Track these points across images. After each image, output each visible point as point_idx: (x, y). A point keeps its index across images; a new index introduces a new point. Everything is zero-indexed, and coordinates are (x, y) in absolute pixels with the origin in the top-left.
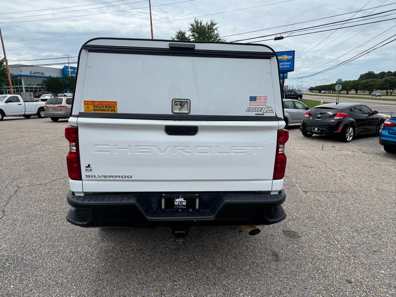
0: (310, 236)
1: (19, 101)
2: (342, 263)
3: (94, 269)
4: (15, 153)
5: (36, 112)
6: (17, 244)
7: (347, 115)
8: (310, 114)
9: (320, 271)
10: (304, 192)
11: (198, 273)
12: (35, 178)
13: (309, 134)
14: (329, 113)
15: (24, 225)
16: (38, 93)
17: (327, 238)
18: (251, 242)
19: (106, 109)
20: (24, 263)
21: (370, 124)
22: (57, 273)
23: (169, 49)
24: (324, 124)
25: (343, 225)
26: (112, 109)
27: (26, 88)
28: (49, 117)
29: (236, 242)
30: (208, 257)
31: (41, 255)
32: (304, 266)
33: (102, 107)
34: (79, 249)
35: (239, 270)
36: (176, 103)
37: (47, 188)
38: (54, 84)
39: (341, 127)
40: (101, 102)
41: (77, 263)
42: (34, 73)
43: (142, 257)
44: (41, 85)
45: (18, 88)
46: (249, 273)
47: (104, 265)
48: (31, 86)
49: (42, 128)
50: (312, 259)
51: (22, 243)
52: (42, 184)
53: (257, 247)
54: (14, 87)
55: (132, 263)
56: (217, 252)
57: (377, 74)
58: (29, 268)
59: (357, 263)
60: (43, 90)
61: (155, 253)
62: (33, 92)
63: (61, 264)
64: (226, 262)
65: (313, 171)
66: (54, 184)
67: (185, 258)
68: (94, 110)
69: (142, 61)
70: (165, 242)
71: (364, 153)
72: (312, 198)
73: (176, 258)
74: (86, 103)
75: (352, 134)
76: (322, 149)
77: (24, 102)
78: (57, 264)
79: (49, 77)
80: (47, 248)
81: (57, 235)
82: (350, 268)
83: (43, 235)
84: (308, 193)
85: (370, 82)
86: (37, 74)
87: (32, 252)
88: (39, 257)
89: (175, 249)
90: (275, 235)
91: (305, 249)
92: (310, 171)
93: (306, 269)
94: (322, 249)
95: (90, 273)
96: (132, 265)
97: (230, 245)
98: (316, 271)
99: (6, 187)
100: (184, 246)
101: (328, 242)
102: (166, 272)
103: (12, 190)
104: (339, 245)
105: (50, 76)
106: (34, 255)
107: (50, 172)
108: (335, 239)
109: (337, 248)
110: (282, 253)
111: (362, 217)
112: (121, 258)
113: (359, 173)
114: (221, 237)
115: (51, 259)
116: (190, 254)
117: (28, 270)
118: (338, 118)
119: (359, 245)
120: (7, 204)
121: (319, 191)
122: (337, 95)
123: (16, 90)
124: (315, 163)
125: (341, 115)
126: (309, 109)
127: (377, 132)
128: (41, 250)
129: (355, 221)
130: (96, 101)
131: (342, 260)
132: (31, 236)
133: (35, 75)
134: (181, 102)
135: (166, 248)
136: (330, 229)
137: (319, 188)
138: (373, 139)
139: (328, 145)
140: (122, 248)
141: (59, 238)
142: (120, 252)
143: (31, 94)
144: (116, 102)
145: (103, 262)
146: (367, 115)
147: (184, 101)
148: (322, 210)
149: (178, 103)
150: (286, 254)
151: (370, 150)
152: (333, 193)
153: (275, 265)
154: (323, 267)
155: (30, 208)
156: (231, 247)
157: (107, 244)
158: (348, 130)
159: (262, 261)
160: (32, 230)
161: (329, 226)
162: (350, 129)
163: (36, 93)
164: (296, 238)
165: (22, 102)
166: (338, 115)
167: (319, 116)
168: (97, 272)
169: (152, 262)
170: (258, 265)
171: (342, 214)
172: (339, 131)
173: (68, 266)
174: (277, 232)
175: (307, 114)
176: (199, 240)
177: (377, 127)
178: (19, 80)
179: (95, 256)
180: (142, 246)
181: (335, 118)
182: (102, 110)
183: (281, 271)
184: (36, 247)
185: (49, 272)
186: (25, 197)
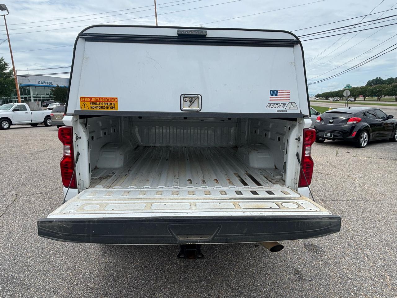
0: (336, 251)
1: (26, 110)
2: (377, 284)
3: (93, 290)
4: (18, 161)
5: (43, 121)
6: (8, 260)
7: (361, 120)
8: (321, 119)
9: (352, 294)
10: (322, 201)
11: (211, 296)
12: (36, 186)
13: (321, 140)
14: (342, 117)
15: (19, 238)
16: (46, 102)
17: (355, 253)
18: (269, 257)
19: (106, 106)
20: (14, 282)
21: (384, 129)
22: (50, 294)
23: (176, 37)
24: (337, 129)
25: (371, 238)
26: (112, 106)
27: (34, 97)
28: (55, 125)
29: (253, 258)
30: (221, 276)
31: (34, 273)
32: (333, 287)
33: (101, 104)
34: (77, 266)
35: (258, 292)
36: (185, 99)
37: (47, 197)
38: (61, 93)
39: (355, 133)
40: (100, 98)
41: (73, 282)
42: (42, 83)
43: (147, 276)
44: (49, 95)
45: (26, 98)
46: (269, 295)
47: (104, 285)
48: (39, 96)
49: (47, 136)
50: (341, 278)
51: (15, 258)
52: (42, 193)
53: (276, 263)
54: (23, 96)
55: (135, 283)
56: (232, 270)
57: (385, 80)
58: (20, 288)
59: (395, 284)
60: (51, 100)
61: (161, 270)
62: (41, 101)
63: (56, 283)
64: (242, 282)
65: (330, 178)
66: (55, 193)
67: (196, 277)
68: (91, 107)
69: (146, 51)
70: (173, 257)
71: (382, 159)
72: (332, 208)
73: (185, 277)
74: (83, 100)
75: (367, 139)
76: (336, 155)
77: (31, 110)
78: (51, 283)
79: (57, 87)
80: (41, 264)
81: (54, 249)
82: (388, 290)
83: (38, 250)
84: (327, 202)
85: (378, 89)
86: (45, 83)
87: (24, 270)
88: (32, 274)
89: (184, 267)
90: (295, 250)
91: (332, 266)
92: (326, 178)
93: (335, 291)
94: (351, 266)
95: (87, 294)
96: (136, 285)
97: (246, 262)
98: (348, 294)
99: (4, 196)
100: (194, 262)
101: (357, 259)
102: (174, 293)
103: (10, 199)
104: (370, 262)
105: (58, 85)
106: (27, 272)
107: (52, 180)
108: (364, 255)
109: (369, 265)
110: (306, 272)
111: (391, 229)
112: (123, 277)
113: (380, 180)
114: (235, 251)
115: (45, 278)
116: (201, 272)
117: (18, 291)
118: (351, 122)
119: (394, 263)
120: (3, 214)
121: (339, 200)
122: (345, 101)
123: (25, 100)
124: (331, 170)
125: (354, 120)
126: (320, 114)
127: (392, 137)
128: (35, 267)
129: (384, 233)
130: (94, 98)
131: (377, 280)
132: (25, 250)
133: (43, 85)
134: (191, 98)
135: (174, 265)
136: (356, 242)
137: (338, 196)
138: (388, 145)
139: (343, 151)
140: (125, 264)
141: (56, 253)
142: (123, 269)
143: (38, 103)
144: (117, 98)
145: (103, 281)
146: (382, 120)
147: (194, 97)
148: (344, 221)
149: (187, 99)
150: (311, 273)
151: (387, 156)
152: (354, 202)
153: (299, 286)
154: (355, 289)
155: (28, 218)
156: (247, 264)
157: (109, 259)
158: (362, 135)
159: (284, 280)
160: (27, 244)
161: (355, 239)
162: (364, 134)
163: (44, 102)
164: (320, 253)
165: (29, 110)
166: (352, 119)
167: (331, 121)
168: (96, 294)
169: (158, 281)
170: (280, 286)
171: (367, 225)
172: (353, 136)
173: (63, 287)
174: (298, 246)
175: (318, 119)
176: (210, 256)
177: (393, 131)
178: (27, 90)
179: (94, 275)
180: (147, 262)
181: (348, 123)
182: (101, 108)
183: (306, 294)
184: (30, 263)
185: (41, 294)
186: (23, 207)
